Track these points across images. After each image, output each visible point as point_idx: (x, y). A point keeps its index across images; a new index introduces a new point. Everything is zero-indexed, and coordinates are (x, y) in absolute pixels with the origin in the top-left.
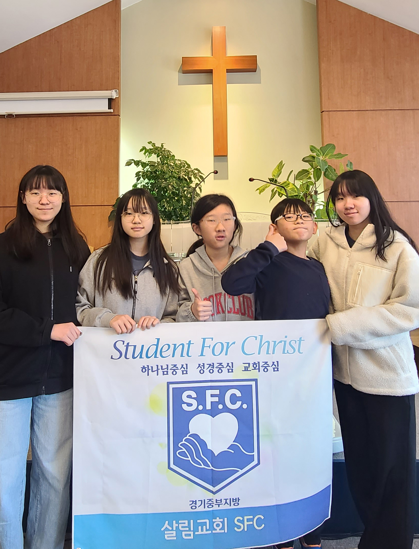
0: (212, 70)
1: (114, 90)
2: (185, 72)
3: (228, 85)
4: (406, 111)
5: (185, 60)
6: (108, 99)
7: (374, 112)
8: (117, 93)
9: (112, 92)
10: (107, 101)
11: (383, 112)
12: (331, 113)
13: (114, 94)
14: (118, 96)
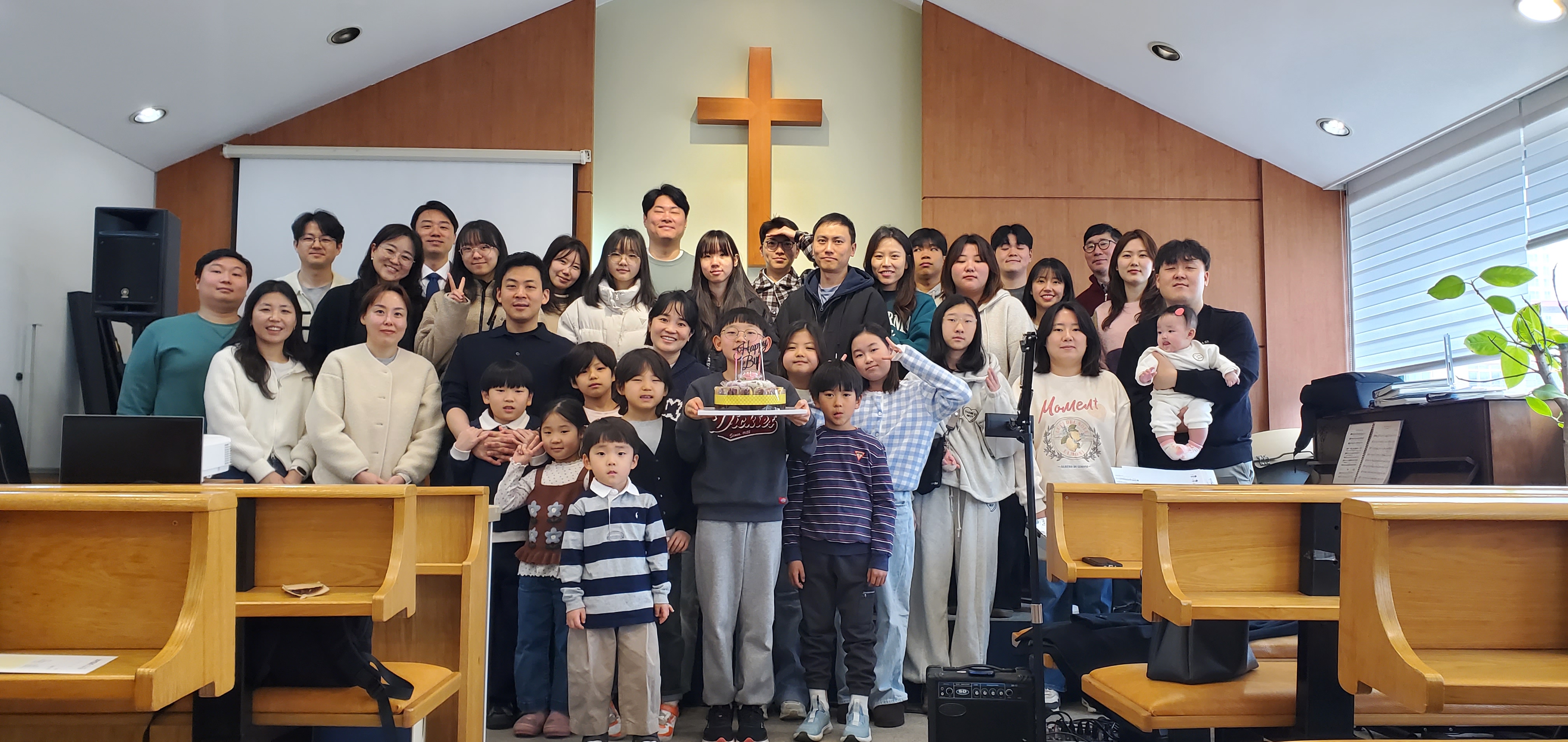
0: (748, 121)
1: (584, 151)
2: (701, 122)
3: (773, 146)
4: (1056, 201)
5: (703, 103)
6: (574, 164)
7: (1006, 200)
8: (589, 155)
9: (582, 154)
10: (571, 169)
11: (1021, 202)
12: (936, 200)
13: (582, 157)
14: (590, 161)
